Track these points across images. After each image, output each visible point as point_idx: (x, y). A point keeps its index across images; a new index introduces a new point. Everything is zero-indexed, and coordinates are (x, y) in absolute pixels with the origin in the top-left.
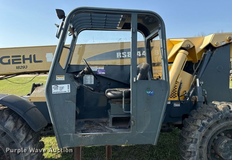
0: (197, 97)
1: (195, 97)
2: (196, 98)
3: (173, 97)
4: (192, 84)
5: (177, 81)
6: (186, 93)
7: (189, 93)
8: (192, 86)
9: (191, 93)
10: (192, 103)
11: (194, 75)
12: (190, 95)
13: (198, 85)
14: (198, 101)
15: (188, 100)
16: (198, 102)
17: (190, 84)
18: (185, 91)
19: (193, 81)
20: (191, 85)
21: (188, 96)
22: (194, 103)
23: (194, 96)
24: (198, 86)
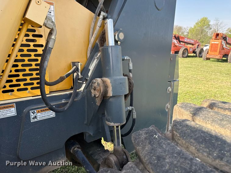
0: (108, 80)
1: (104, 82)
2: (106, 87)
3: (29, 87)
4: (95, 41)
5: (28, 16)
6: (77, 70)
7: (85, 70)
8: (95, 49)
9: (92, 67)
10: (95, 103)
11: (99, 15)
12: (89, 74)
13: (111, 41)
14: (110, 94)
15: (82, 89)
16: (111, 97)
17: (89, 41)
18: (74, 64)
19: (96, 32)
20: (90, 46)
21: (84, 79)
22: (98, 102)
23: (99, 80)
24: (110, 45)
